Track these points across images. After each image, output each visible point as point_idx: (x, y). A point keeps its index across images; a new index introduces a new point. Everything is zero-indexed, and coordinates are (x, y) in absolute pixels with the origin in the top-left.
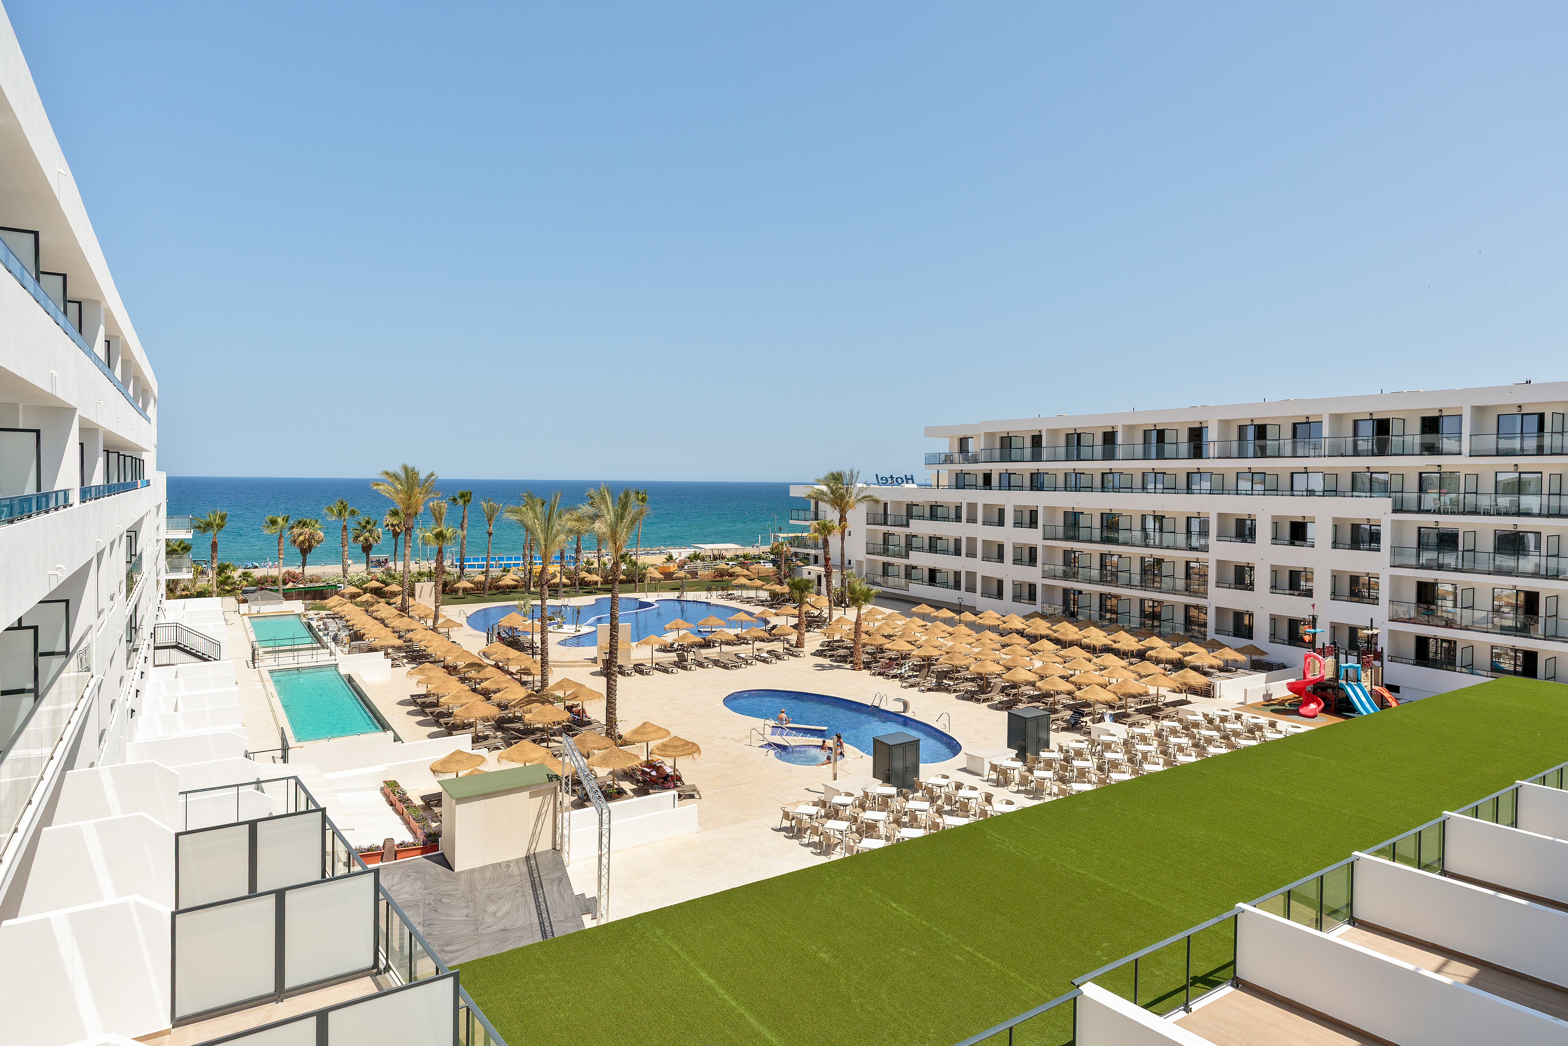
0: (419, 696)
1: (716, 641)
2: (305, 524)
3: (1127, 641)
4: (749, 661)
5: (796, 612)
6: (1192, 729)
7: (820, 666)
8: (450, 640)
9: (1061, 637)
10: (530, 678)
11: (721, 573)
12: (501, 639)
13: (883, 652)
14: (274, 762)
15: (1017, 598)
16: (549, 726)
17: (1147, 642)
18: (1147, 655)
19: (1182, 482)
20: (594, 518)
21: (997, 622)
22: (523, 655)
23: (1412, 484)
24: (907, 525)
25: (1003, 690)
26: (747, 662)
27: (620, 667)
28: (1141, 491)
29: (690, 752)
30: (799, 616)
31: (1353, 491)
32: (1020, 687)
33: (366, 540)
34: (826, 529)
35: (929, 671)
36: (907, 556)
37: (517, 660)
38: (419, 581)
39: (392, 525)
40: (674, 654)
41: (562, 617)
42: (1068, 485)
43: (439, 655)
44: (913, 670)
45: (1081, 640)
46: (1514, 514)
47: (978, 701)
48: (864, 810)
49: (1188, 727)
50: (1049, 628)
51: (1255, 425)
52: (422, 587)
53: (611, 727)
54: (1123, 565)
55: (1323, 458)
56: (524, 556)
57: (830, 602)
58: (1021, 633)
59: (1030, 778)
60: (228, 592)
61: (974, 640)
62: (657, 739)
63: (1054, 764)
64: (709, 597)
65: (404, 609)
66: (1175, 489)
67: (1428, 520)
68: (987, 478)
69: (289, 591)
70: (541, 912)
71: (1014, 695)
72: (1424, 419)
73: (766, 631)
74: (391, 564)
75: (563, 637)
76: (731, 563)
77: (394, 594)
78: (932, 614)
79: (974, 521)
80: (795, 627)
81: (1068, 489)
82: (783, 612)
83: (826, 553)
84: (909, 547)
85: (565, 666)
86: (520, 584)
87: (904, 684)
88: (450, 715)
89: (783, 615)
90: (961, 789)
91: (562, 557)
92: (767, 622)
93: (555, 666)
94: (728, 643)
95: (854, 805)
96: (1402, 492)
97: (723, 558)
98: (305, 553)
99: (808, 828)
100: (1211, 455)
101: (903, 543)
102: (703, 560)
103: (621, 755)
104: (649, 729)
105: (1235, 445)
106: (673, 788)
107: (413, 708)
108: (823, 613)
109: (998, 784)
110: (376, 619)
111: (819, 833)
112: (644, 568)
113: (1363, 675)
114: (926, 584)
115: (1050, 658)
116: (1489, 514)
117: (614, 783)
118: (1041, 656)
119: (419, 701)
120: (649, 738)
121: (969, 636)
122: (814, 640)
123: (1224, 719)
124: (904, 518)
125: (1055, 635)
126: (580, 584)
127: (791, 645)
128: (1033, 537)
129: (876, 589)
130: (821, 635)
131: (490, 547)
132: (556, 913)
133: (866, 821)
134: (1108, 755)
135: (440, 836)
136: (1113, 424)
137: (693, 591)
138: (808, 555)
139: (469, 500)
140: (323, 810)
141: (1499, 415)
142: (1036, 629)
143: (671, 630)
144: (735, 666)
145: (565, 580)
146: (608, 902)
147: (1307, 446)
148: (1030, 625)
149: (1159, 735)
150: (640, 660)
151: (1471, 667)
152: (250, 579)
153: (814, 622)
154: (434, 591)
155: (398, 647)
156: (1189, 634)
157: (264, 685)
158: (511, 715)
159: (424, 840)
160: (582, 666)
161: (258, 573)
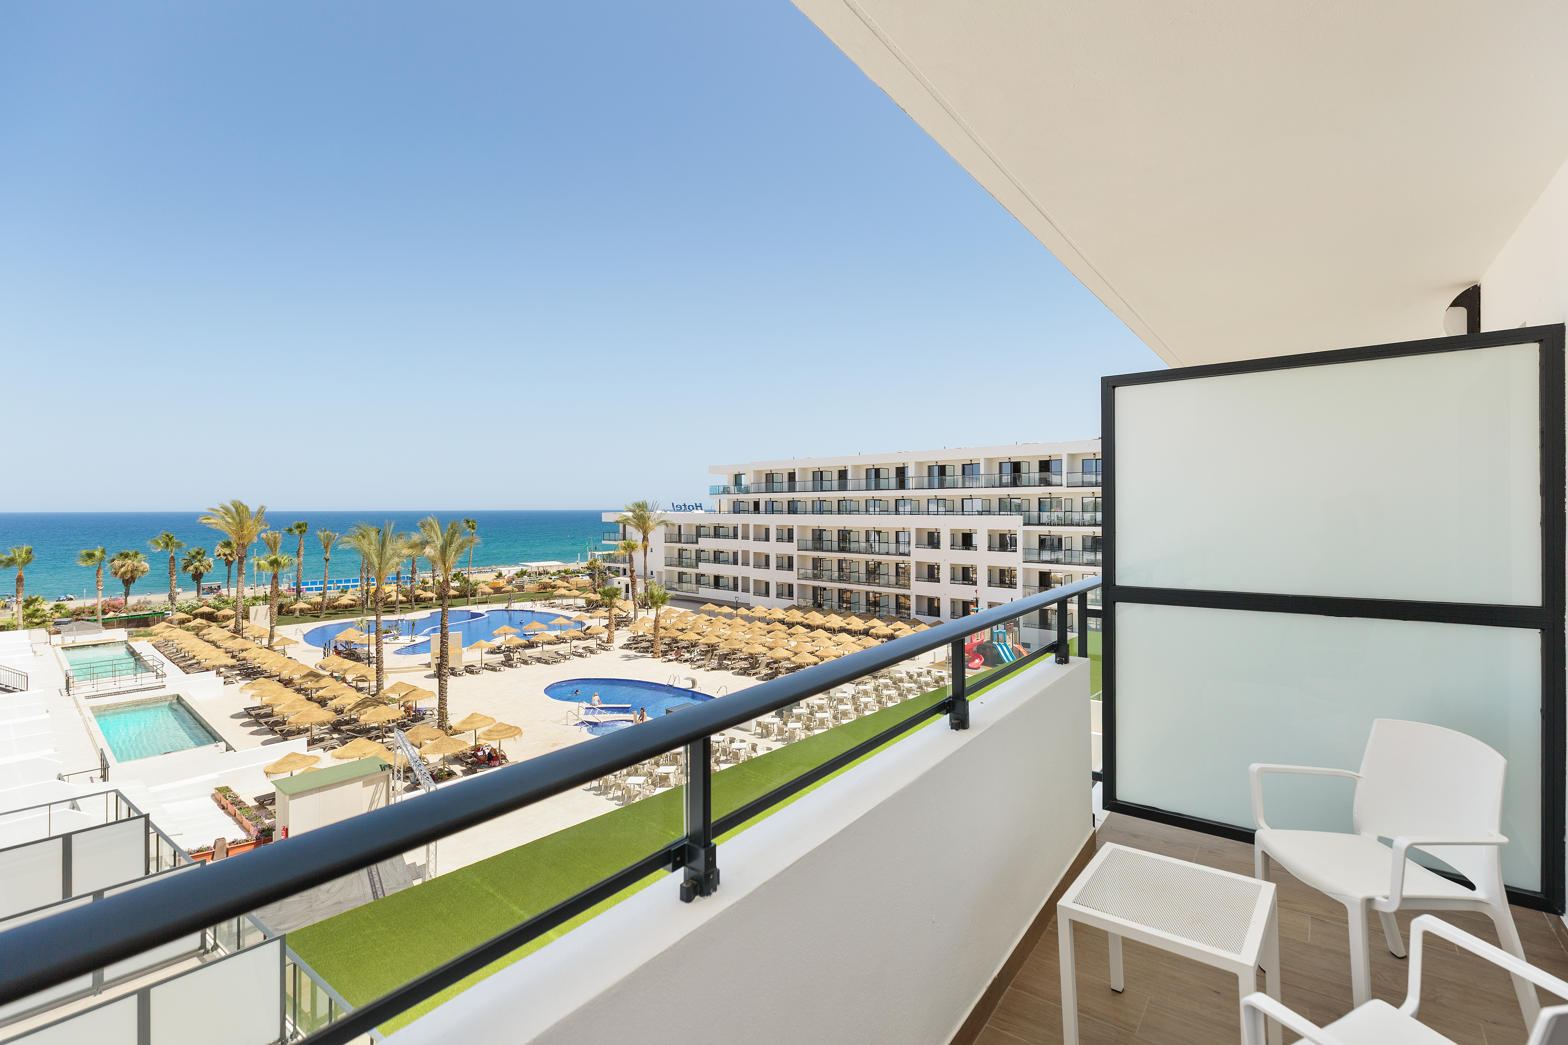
0: (253, 709)
1: (539, 642)
2: (126, 556)
3: (857, 623)
4: (567, 657)
5: (607, 614)
6: (899, 684)
7: (627, 656)
8: (286, 656)
9: (811, 623)
10: (366, 685)
11: (545, 586)
12: (338, 653)
13: (677, 642)
14: (92, 782)
15: (779, 595)
16: (384, 724)
17: (871, 623)
18: (870, 632)
19: (892, 506)
20: (424, 544)
21: (764, 615)
22: (359, 665)
23: (1035, 506)
24: (697, 542)
25: (768, 665)
26: (565, 657)
27: (453, 669)
28: (865, 513)
29: (512, 735)
30: (609, 618)
31: (1000, 511)
32: (780, 662)
33: (196, 568)
34: (631, 548)
35: (712, 655)
36: (697, 566)
37: (353, 669)
38: (254, 604)
39: (225, 555)
40: (502, 655)
41: (398, 629)
42: (815, 510)
43: (274, 670)
44: (700, 655)
45: (825, 624)
46: (1093, 525)
47: (749, 675)
48: (658, 766)
49: (897, 682)
50: (802, 617)
51: (939, 466)
52: (257, 610)
53: (443, 720)
54: (854, 567)
55: (981, 488)
56: (362, 577)
57: (635, 605)
58: (782, 622)
59: (785, 729)
60: (37, 624)
61: (747, 629)
62: (485, 726)
63: (802, 717)
64: (534, 607)
65: (237, 631)
66: (888, 511)
67: (1044, 530)
68: (757, 505)
69: (110, 620)
70: (374, 883)
71: (776, 668)
72: (1040, 462)
73: (582, 631)
74: (224, 591)
75: (399, 647)
76: (553, 577)
77: (227, 618)
78: (716, 611)
79: (747, 538)
80: (606, 627)
81: (814, 513)
82: (596, 615)
83: (631, 566)
84: (698, 559)
85: (401, 672)
86: (358, 603)
87: (694, 666)
88: (284, 723)
89: (596, 617)
90: (734, 742)
91: (398, 578)
92: (582, 624)
93: (390, 672)
94: (549, 643)
95: (651, 763)
96: (1029, 511)
97: (547, 573)
98: (127, 584)
99: (613, 785)
100: (911, 487)
101: (694, 557)
102: (529, 575)
103: (451, 742)
104: (477, 719)
105: (926, 479)
106: (498, 765)
107: (247, 720)
108: (629, 615)
109: (762, 736)
110: (208, 641)
111: (622, 788)
112: (475, 585)
113: (1008, 637)
114: (711, 587)
115: (802, 638)
116: (1079, 525)
117: (444, 767)
118: (795, 638)
119: (253, 713)
120: (477, 726)
121: (744, 626)
122: (622, 636)
123: (920, 675)
124: (695, 537)
125: (806, 621)
126: (416, 601)
127: (603, 642)
128: (790, 549)
129: (672, 593)
130: (627, 632)
131: (327, 572)
132: (388, 882)
133: (659, 774)
134: (841, 707)
135: (274, 830)
136: (845, 465)
137: (520, 602)
138: (619, 568)
139: (305, 531)
140: (147, 817)
141: (1083, 460)
142: (793, 618)
143: (499, 635)
144: (555, 662)
145: (401, 597)
146: (436, 865)
147: (971, 480)
148: (789, 615)
149: (876, 689)
150: (470, 662)
151: (1071, 627)
152: (63, 611)
153: (622, 622)
154: (269, 613)
155: (231, 666)
156: (899, 616)
157: (80, 711)
158: (347, 718)
159: (257, 836)
160: (416, 671)
161: (72, 606)
